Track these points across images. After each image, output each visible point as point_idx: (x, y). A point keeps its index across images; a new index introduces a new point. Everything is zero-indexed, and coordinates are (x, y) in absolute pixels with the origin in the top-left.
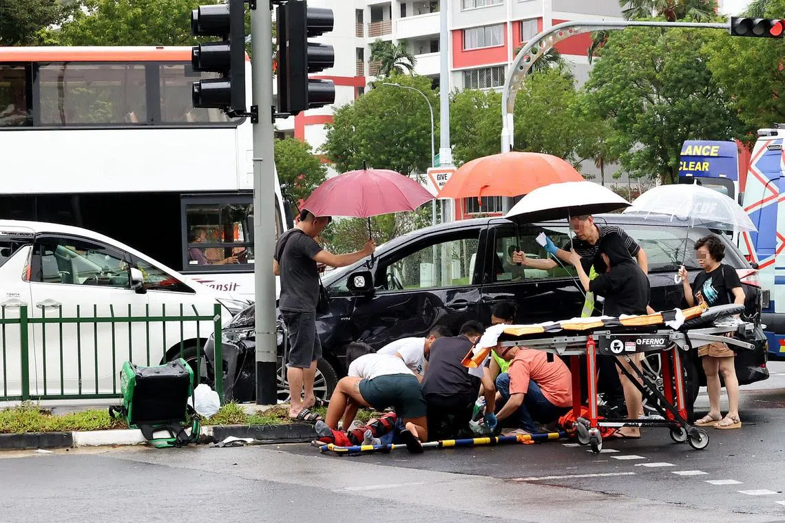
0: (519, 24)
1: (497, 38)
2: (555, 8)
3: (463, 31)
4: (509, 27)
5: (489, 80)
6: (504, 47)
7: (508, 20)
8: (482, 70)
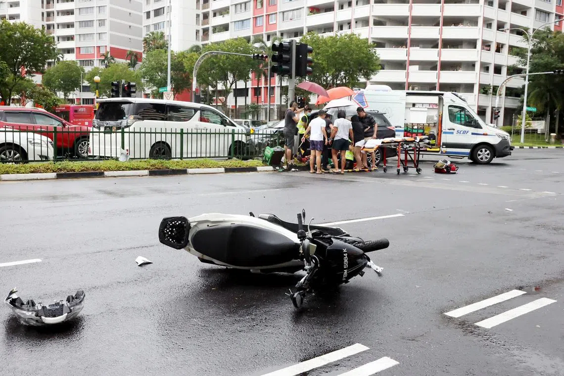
0: (99, 47)
1: (91, 51)
2: (111, 43)
3: (80, 48)
4: (96, 48)
5: (86, 64)
6: (94, 54)
7: (95, 46)
8: (86, 61)
